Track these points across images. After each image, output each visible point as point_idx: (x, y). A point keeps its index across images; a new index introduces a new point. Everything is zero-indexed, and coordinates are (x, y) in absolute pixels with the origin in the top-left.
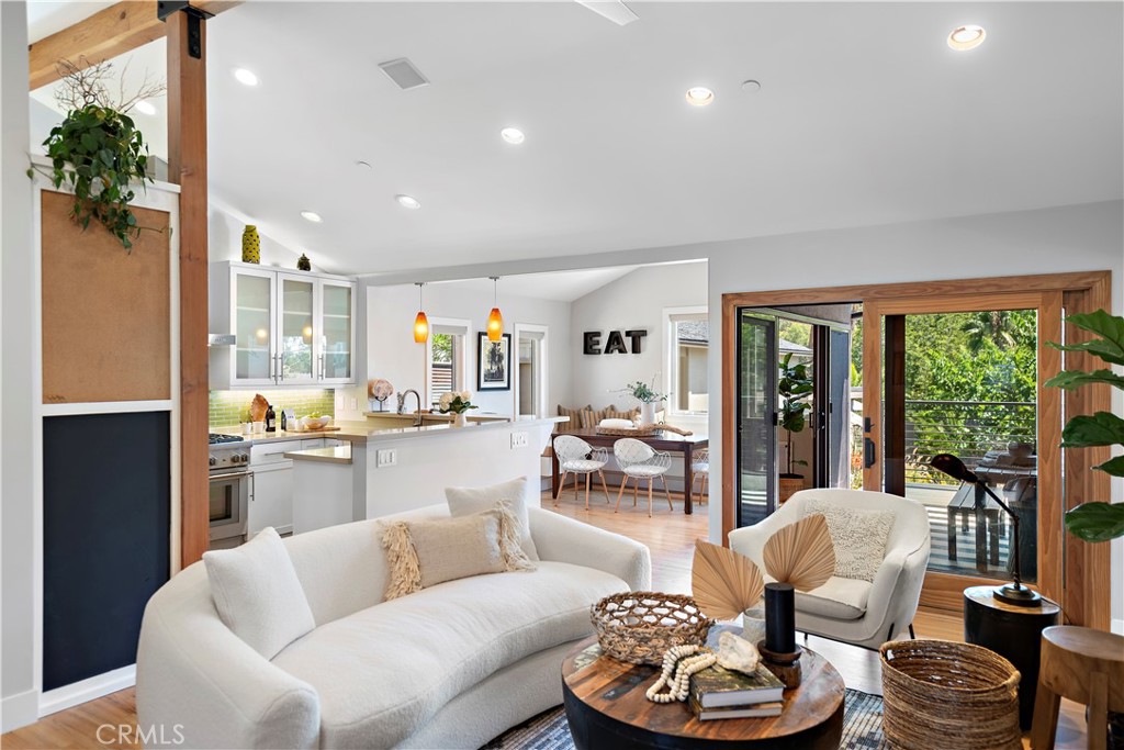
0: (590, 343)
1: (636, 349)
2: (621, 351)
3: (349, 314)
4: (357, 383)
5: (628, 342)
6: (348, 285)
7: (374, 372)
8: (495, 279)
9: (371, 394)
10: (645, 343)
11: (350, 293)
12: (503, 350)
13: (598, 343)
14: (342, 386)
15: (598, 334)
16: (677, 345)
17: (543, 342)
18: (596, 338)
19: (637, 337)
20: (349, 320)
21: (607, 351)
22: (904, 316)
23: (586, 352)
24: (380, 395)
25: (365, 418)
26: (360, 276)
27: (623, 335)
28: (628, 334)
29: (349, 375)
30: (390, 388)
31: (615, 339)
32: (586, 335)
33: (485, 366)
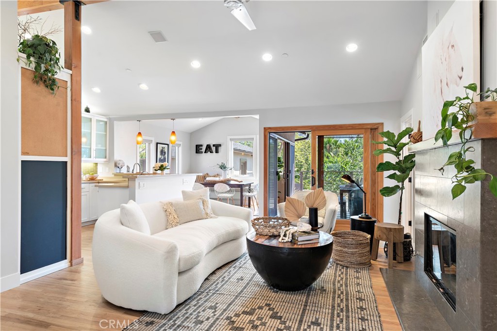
0: (198, 149)
1: (217, 152)
2: (211, 152)
3: (106, 132)
4: (109, 161)
5: (214, 149)
6: (106, 120)
7: (117, 157)
8: (173, 119)
9: (116, 166)
10: (220, 149)
11: (106, 123)
12: (166, 150)
13: (201, 149)
14: (103, 162)
15: (202, 146)
16: (233, 151)
17: (180, 148)
18: (201, 147)
19: (217, 147)
20: (106, 135)
21: (205, 152)
22: (323, 136)
23: (196, 153)
24: (120, 166)
25: (113, 176)
26: (110, 117)
27: (212, 146)
28: (214, 145)
29: (106, 158)
30: (123, 163)
31: (208, 148)
32: (197, 146)
33: (159, 156)
